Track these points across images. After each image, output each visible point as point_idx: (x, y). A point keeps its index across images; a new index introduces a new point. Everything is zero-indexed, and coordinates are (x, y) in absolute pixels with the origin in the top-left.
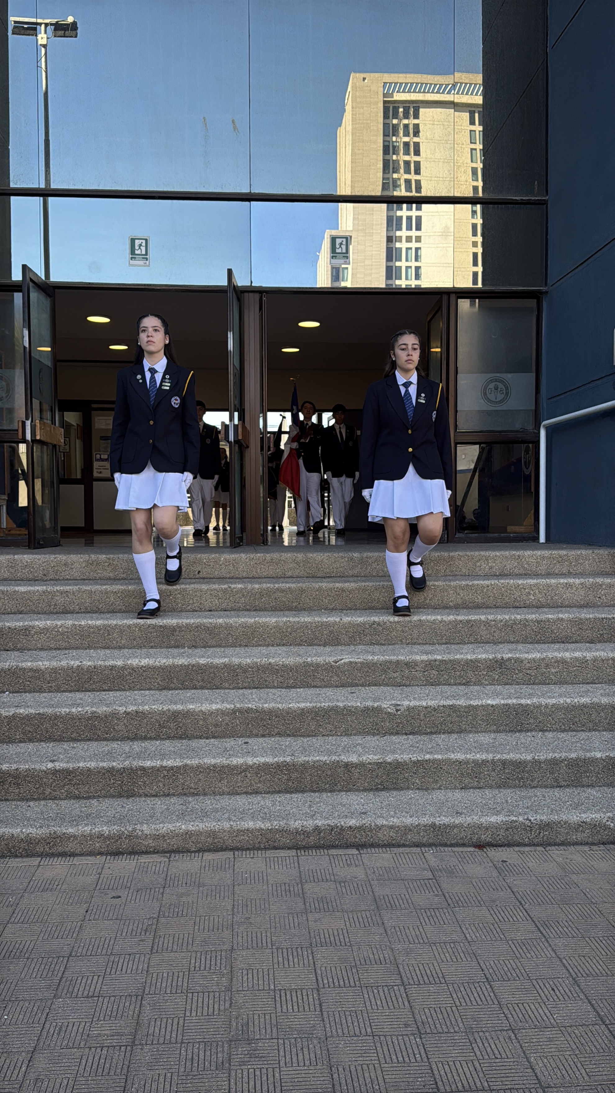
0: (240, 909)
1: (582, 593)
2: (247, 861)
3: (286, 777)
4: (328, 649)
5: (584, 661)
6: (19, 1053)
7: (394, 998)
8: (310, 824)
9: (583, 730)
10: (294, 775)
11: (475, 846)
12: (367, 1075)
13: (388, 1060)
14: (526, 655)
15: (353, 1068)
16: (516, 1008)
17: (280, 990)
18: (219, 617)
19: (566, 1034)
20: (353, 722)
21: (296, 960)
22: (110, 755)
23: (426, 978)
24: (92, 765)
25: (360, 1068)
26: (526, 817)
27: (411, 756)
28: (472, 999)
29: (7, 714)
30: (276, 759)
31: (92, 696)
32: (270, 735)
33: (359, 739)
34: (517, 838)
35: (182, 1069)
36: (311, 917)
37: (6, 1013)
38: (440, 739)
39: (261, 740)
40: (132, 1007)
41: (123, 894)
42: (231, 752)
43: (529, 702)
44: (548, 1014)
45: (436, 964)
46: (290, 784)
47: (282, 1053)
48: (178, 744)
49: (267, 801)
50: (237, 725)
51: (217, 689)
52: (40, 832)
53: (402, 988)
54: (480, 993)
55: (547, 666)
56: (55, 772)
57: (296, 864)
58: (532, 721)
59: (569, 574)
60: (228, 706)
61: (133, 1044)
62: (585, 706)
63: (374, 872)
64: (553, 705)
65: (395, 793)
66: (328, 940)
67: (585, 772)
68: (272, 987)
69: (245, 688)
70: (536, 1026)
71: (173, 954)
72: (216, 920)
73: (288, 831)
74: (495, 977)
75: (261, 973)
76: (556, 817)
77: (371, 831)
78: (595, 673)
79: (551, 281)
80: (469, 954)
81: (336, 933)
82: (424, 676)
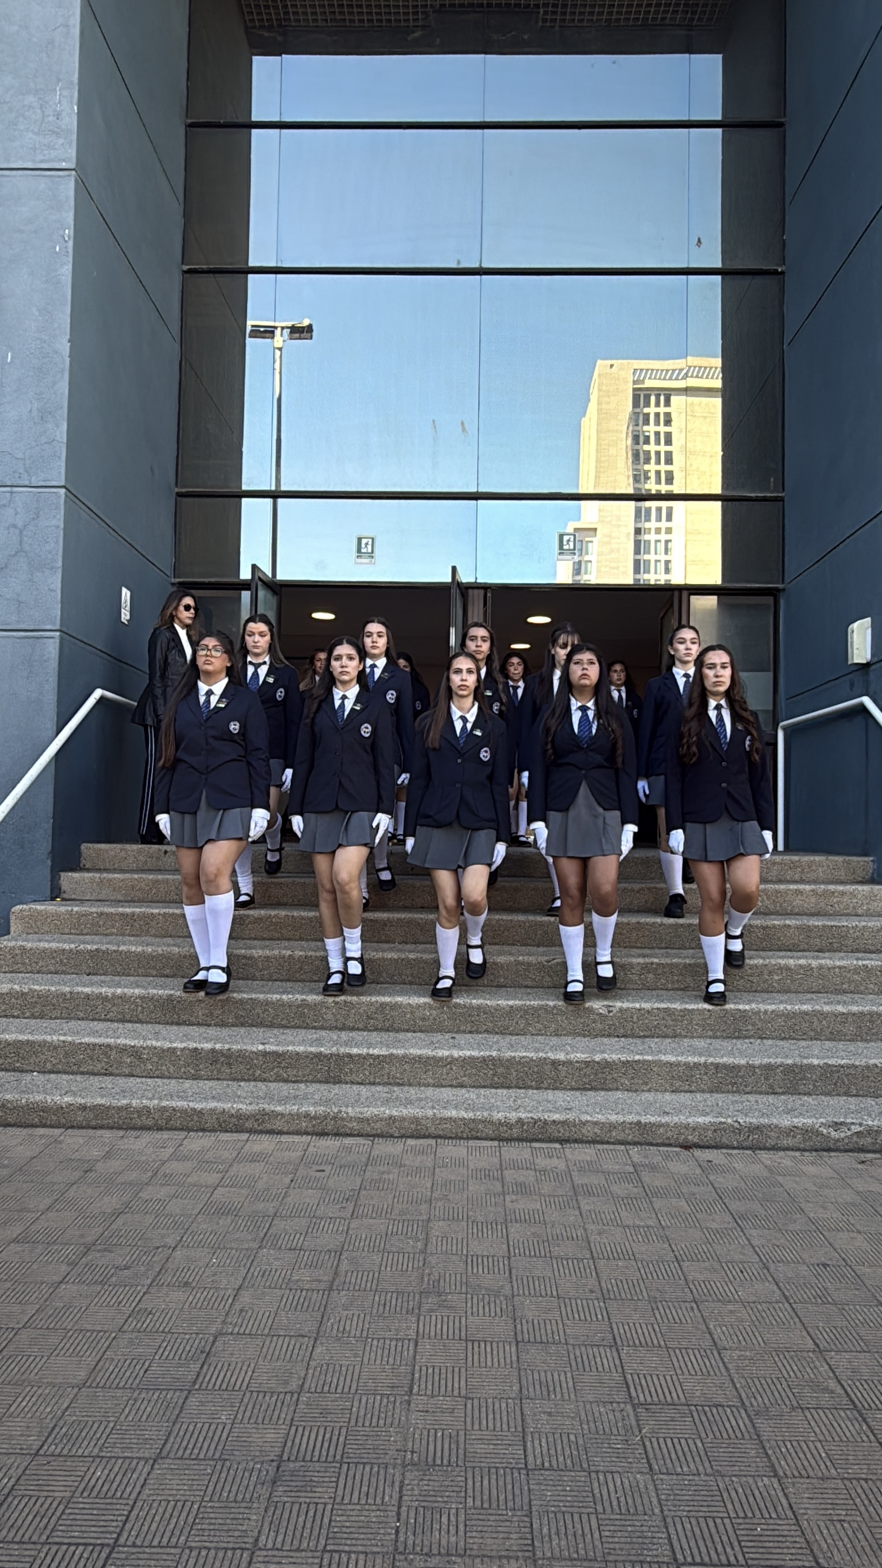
0: (439, 1188)
1: (813, 900)
2: (449, 1148)
3: (491, 1072)
4: (541, 949)
5: (809, 968)
6: (226, 1289)
7: (582, 1269)
8: (513, 1116)
9: (803, 1039)
10: (500, 1070)
11: (681, 1147)
12: (549, 1327)
13: (570, 1317)
15: (536, 1322)
16: (703, 1285)
17: (472, 1255)
19: (748, 1308)
20: (562, 1021)
21: (490, 1232)
22: (319, 1042)
23: (615, 1255)
24: (301, 1049)
25: (542, 1323)
26: (735, 1119)
27: (619, 1056)
28: (660, 1274)
30: (482, 1053)
32: (478, 1032)
33: (569, 1040)
34: (724, 1140)
35: (375, 1311)
36: (508, 1198)
37: (215, 1256)
38: (653, 1043)
39: (468, 1036)
40: (331, 1260)
41: (328, 1168)
42: (437, 1045)
43: (747, 1007)
44: (733, 1291)
45: (627, 1243)
46: (496, 1079)
47: (469, 1305)
48: (385, 1035)
49: (471, 1094)
50: (444, 1020)
52: (250, 1108)
53: (591, 1262)
54: (668, 1270)
55: (770, 973)
56: (265, 1054)
57: (498, 1154)
58: (750, 1027)
59: (802, 881)
61: (331, 1289)
62: (807, 1013)
63: (575, 1164)
64: (773, 1011)
65: (603, 1093)
66: (523, 1218)
67: (801, 1079)
68: (465, 1252)
70: (719, 1301)
71: (371, 1221)
72: (415, 1196)
73: (491, 1122)
74: (684, 1258)
75: (455, 1242)
76: (765, 1121)
77: (575, 1126)
78: (820, 982)
79: (787, 579)
80: (661, 1237)
81: (531, 1212)
82: (640, 979)
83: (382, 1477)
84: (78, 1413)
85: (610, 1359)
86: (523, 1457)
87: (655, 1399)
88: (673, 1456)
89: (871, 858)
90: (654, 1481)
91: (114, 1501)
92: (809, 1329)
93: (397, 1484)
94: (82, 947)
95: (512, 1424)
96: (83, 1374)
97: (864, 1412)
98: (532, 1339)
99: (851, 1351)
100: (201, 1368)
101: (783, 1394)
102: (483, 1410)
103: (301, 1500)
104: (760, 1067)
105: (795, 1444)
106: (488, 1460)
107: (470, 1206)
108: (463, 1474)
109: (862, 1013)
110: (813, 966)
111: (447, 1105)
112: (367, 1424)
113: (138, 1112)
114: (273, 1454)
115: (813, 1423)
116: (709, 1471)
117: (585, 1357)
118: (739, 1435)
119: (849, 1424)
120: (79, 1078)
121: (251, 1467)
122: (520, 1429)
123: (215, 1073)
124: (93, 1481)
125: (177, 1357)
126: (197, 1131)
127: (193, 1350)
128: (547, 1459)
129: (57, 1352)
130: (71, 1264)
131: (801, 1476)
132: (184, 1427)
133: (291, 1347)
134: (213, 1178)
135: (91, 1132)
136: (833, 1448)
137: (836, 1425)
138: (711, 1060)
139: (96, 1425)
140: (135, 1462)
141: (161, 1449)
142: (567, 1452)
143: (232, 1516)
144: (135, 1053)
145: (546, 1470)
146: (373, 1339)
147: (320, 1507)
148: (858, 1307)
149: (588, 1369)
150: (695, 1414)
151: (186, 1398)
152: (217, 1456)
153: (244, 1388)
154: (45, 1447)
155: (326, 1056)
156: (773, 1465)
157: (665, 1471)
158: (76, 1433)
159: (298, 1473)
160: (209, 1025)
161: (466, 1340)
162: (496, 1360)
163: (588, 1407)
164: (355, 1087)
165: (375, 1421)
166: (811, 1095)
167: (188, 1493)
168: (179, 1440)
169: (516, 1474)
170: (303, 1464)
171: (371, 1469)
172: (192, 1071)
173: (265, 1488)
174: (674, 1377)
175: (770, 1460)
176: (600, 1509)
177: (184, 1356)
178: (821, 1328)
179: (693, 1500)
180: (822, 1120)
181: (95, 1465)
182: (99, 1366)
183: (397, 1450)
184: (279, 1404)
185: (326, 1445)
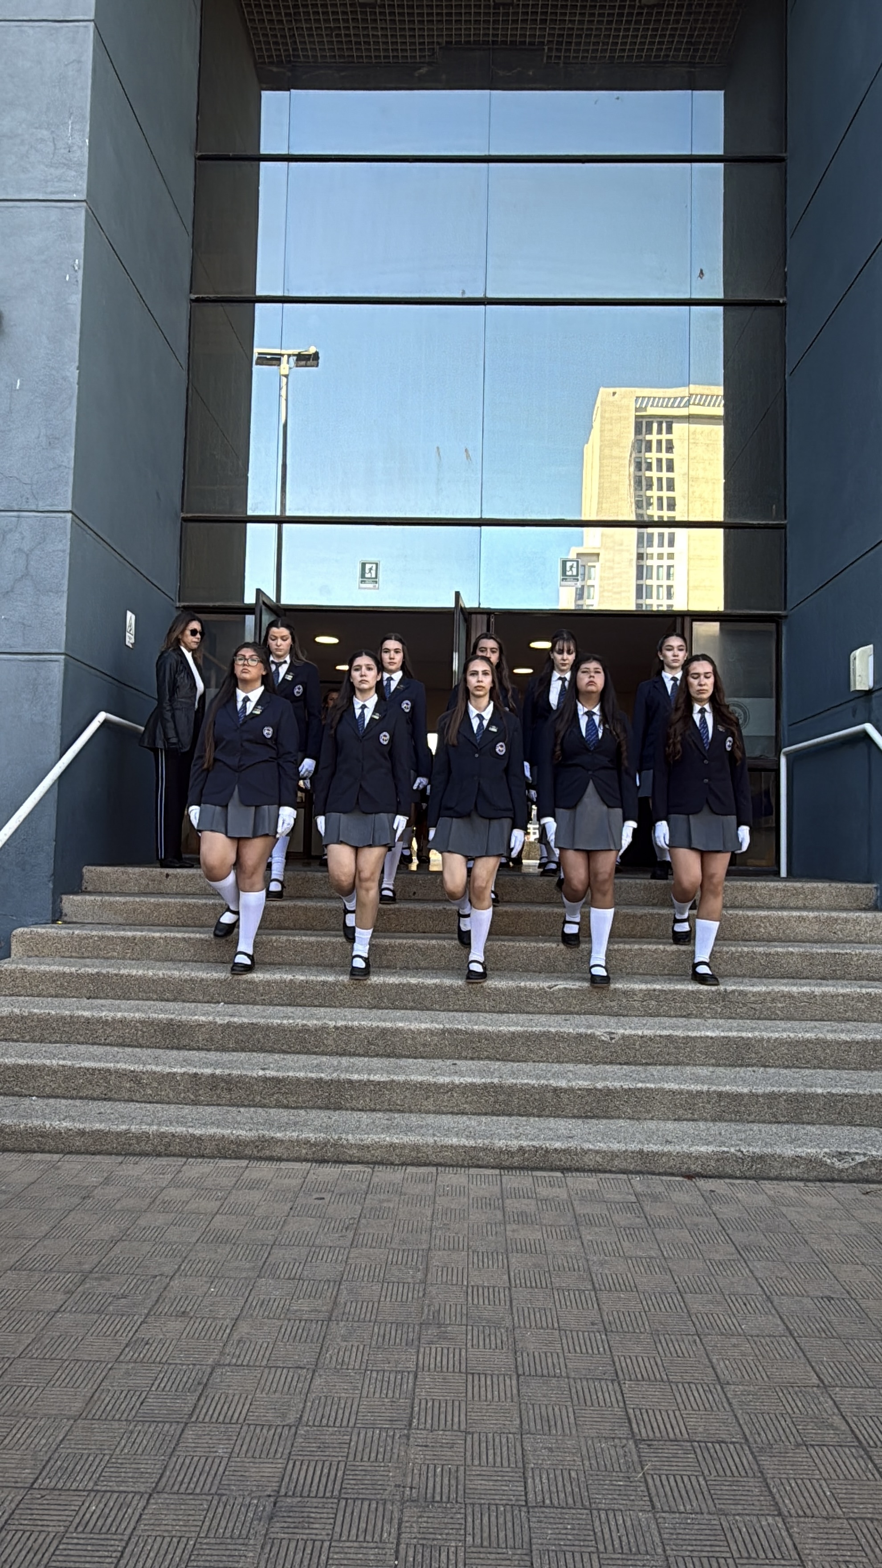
0: (440, 1216)
1: (816, 927)
2: (450, 1176)
4: (543, 975)
5: (812, 996)
6: (225, 1319)
7: (584, 1301)
8: (514, 1144)
9: (807, 1067)
10: (501, 1098)
11: (684, 1176)
12: (550, 1360)
13: (572, 1350)
14: (751, 988)
15: (536, 1354)
16: (705, 1318)
17: (473, 1287)
18: (432, 938)
19: (752, 1342)
20: (564, 1048)
21: (490, 1262)
22: (319, 1067)
23: (617, 1286)
24: (302, 1074)
25: (543, 1356)
26: (737, 1148)
27: (622, 1083)
28: (662, 1306)
29: (222, 1022)
30: (483, 1080)
31: (303, 1011)
32: (479, 1059)
33: (570, 1067)
34: (727, 1169)
35: (374, 1343)
36: (508, 1227)
37: (214, 1284)
38: (655, 1070)
39: (471, 1062)
40: (330, 1290)
41: (327, 1196)
42: (438, 1072)
43: (750, 1035)
44: (737, 1324)
45: (629, 1275)
46: (497, 1106)
47: (469, 1337)
48: (386, 1061)
49: (472, 1121)
50: (446, 1045)
51: (428, 1010)
52: (249, 1134)
53: (593, 1293)
54: (671, 1302)
55: (773, 1000)
56: (265, 1079)
57: (499, 1182)
59: (805, 908)
60: (437, 1026)
61: (330, 1319)
62: (809, 1041)
63: (577, 1194)
64: (776, 1040)
65: (604, 1121)
67: (805, 1108)
68: (465, 1283)
69: (456, 1011)
70: (722, 1334)
71: (371, 1250)
72: (415, 1224)
73: (492, 1150)
74: (687, 1290)
75: (455, 1271)
76: (769, 1150)
77: (576, 1154)
78: (823, 1009)
79: (789, 606)
80: (663, 1268)
81: (532, 1242)
82: (642, 1006)
83: (380, 1513)
84: (73, 1446)
85: (612, 1393)
86: (523, 1493)
87: (658, 1434)
88: (676, 1494)
89: (875, 885)
90: (656, 1519)
91: (109, 1536)
92: (813, 1364)
93: (396, 1521)
94: (82, 970)
95: (512, 1459)
96: (78, 1405)
97: (869, 1449)
98: (533, 1373)
99: (856, 1387)
100: (199, 1399)
101: (787, 1430)
102: (484, 1445)
103: (298, 1536)
104: (764, 1095)
105: (799, 1482)
106: (488, 1497)
107: (470, 1235)
108: (463, 1511)
109: (866, 1042)
110: (816, 993)
111: (448, 1132)
112: (366, 1459)
113: (136, 1137)
114: (270, 1489)
115: (817, 1461)
116: (713, 1509)
117: (586, 1391)
118: (743, 1473)
119: (854, 1461)
120: (78, 1102)
121: (247, 1503)
122: (520, 1465)
123: (215, 1098)
124: (88, 1516)
125: (173, 1389)
126: (196, 1157)
127: (191, 1381)
128: (547, 1496)
129: (52, 1382)
130: (68, 1293)
131: (806, 1516)
132: (180, 1460)
133: (289, 1379)
134: (214, 1205)
135: (89, 1158)
136: (838, 1486)
137: (840, 1463)
138: (714, 1088)
139: (91, 1458)
140: (130, 1496)
141: (157, 1484)
142: (569, 1490)
143: (228, 1553)
144: (135, 1077)
145: (546, 1507)
146: (372, 1371)
147: (318, 1544)
148: (862, 1342)
149: (589, 1403)
150: (698, 1450)
151: (183, 1430)
152: (213, 1491)
153: (241, 1421)
154: (40, 1481)
155: (326, 1082)
156: (777, 1503)
157: (667, 1509)
158: (71, 1467)
159: (296, 1509)
160: (209, 1050)
161: (467, 1373)
162: (496, 1393)
163: (590, 1442)
164: (355, 1114)
165: (373, 1455)
166: (814, 1124)
167: (184, 1529)
168: (175, 1474)
169: (516, 1512)
170: (299, 1499)
171: (369, 1505)
172: (192, 1097)
173: (262, 1523)
174: (677, 1413)
175: (774, 1498)
176: (601, 1548)
177: (181, 1387)
178: (825, 1364)
179: (695, 1540)
180: (826, 1150)
181: (89, 1499)
182: (95, 1398)
183: (396, 1486)
184: (277, 1438)
185: (324, 1480)
